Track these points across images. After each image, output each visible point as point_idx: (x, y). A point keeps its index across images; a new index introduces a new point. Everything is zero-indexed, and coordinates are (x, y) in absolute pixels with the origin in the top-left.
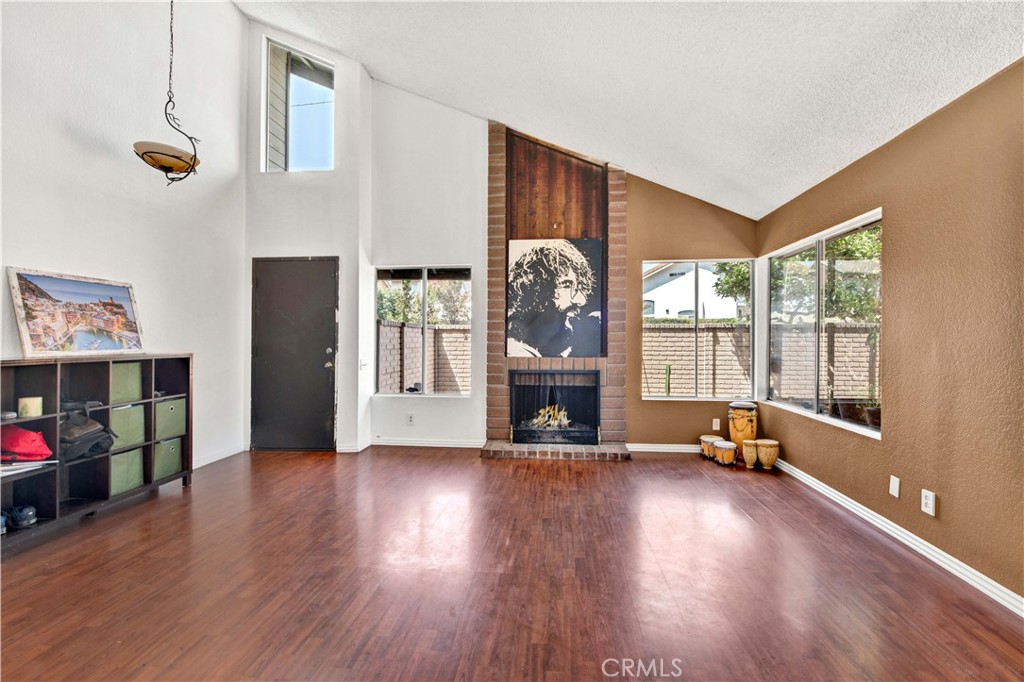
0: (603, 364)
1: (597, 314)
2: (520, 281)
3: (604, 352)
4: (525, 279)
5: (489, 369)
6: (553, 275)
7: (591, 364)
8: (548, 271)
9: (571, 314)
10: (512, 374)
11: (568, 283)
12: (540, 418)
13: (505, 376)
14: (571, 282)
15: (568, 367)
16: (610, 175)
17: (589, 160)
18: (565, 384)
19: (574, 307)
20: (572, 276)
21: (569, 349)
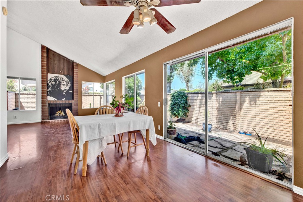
0: (73, 102)
1: (71, 91)
2: (51, 83)
3: (73, 99)
4: (52, 83)
5: (42, 103)
6: (60, 83)
7: (70, 102)
8: (59, 81)
9: (65, 91)
10: (49, 104)
11: (64, 85)
12: (57, 114)
13: (47, 105)
14: (65, 84)
15: (64, 102)
16: (74, 63)
17: (69, 59)
18: (64, 106)
19: (66, 90)
20: (65, 83)
21: (65, 99)
